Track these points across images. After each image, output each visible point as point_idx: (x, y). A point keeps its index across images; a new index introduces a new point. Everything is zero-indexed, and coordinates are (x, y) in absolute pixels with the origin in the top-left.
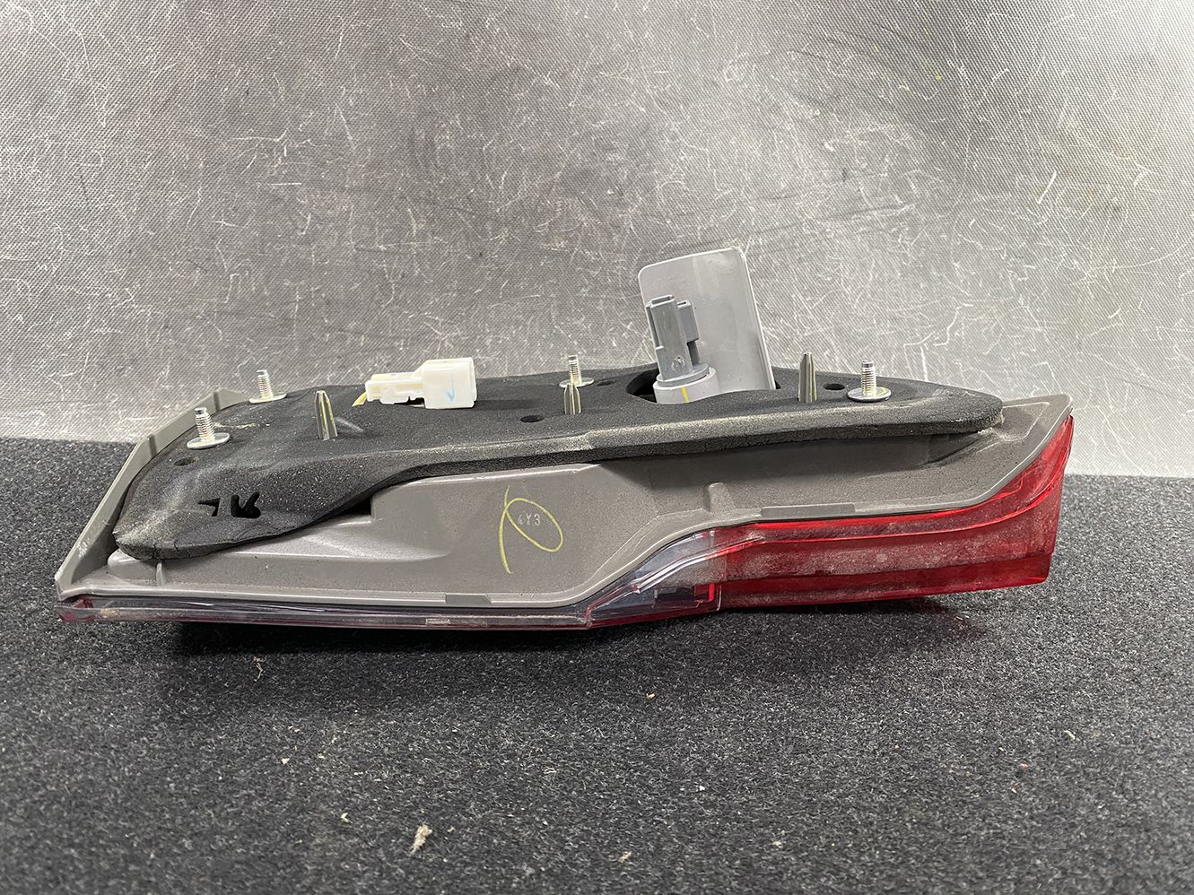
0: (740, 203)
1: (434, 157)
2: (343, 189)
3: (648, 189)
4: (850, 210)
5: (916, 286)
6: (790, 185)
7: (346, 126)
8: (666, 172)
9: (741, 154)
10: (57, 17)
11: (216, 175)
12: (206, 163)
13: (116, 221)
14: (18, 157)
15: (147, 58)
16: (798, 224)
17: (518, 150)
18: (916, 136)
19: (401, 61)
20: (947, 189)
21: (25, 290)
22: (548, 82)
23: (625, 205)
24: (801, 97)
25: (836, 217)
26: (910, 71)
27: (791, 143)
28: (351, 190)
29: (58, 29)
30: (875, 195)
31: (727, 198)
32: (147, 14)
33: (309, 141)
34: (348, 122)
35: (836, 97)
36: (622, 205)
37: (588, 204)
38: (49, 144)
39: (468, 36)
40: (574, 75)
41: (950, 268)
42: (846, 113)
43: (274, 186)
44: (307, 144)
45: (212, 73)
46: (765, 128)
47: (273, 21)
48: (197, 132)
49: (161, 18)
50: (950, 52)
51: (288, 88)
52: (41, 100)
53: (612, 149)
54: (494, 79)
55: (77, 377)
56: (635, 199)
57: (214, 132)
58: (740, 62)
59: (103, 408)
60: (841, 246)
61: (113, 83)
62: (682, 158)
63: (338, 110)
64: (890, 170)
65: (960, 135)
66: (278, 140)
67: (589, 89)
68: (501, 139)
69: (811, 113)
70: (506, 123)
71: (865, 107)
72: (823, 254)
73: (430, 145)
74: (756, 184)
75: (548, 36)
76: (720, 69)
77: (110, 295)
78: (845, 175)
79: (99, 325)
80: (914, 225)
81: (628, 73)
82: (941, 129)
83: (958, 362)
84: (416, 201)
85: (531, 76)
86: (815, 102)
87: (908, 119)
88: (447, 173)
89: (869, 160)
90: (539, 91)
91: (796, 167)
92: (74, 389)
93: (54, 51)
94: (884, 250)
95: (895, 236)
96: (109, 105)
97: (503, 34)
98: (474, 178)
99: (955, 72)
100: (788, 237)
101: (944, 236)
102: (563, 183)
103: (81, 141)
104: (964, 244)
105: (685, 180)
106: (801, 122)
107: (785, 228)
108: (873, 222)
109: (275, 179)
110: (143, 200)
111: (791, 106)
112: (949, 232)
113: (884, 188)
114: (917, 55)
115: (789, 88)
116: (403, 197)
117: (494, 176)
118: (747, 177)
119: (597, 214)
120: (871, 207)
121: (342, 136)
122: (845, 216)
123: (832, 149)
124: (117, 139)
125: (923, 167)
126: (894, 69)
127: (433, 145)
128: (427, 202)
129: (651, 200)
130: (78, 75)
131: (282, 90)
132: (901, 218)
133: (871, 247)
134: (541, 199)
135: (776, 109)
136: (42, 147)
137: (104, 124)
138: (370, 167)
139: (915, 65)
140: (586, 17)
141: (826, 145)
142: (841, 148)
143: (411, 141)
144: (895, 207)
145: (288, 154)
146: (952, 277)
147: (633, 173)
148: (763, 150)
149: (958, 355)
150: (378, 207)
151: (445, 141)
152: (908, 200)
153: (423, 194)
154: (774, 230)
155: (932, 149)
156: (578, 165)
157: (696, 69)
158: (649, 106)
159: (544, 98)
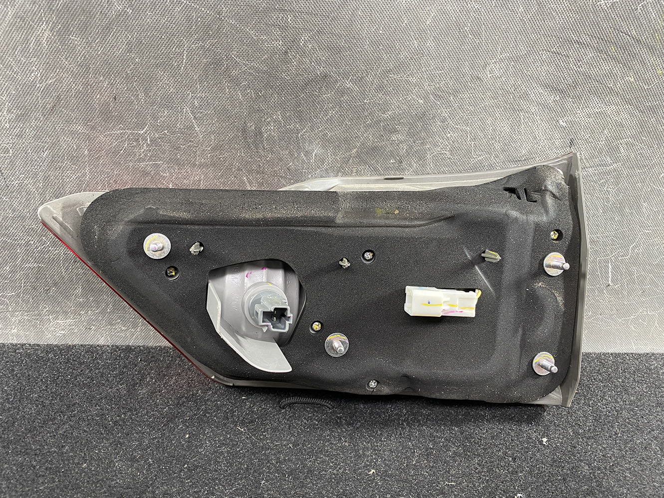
1: (262, 142)
2: (195, 165)
5: (613, 219)
7: (193, 121)
11: (98, 158)
12: (90, 151)
13: (29, 193)
15: (32, 75)
18: (632, 115)
19: (234, 73)
24: (546, 86)
27: (533, 121)
28: (201, 166)
31: (481, 162)
32: (27, 41)
33: (166, 132)
36: (402, 171)
39: (286, 52)
40: (369, 79)
41: (639, 206)
42: (580, 98)
43: (142, 165)
44: (165, 134)
45: (87, 84)
47: (129, 43)
48: (80, 128)
49: (38, 43)
51: (146, 94)
53: (395, 131)
54: (306, 84)
55: (18, 295)
57: (93, 128)
59: (39, 315)
61: (9, 94)
62: (449, 135)
63: (186, 109)
66: (142, 132)
67: (380, 88)
68: (312, 128)
69: (551, 98)
73: (259, 133)
75: (350, 49)
76: (485, 67)
77: (32, 242)
79: (28, 261)
81: (412, 75)
83: (634, 269)
84: (250, 172)
85: (336, 81)
86: (555, 90)
87: (629, 102)
88: (272, 152)
89: (593, 132)
90: (342, 92)
91: (535, 138)
92: (17, 303)
94: (592, 195)
95: (602, 185)
96: (9, 111)
97: (313, 48)
98: (292, 155)
101: (640, 185)
109: (140, 160)
110: (46, 178)
112: (643, 182)
116: (239, 169)
118: (497, 146)
120: (588, 165)
121: (191, 127)
123: (564, 124)
124: (20, 136)
125: (633, 137)
127: (261, 133)
128: (258, 172)
132: (609, 173)
135: (525, 96)
137: (7, 125)
138: (214, 149)
139: (643, 63)
140: (381, 32)
143: (244, 131)
144: (606, 165)
145: (150, 141)
147: (411, 147)
150: (222, 176)
151: (270, 130)
152: (616, 160)
153: (254, 167)
156: (369, 144)
157: (466, 69)
158: (426, 98)
159: (346, 97)
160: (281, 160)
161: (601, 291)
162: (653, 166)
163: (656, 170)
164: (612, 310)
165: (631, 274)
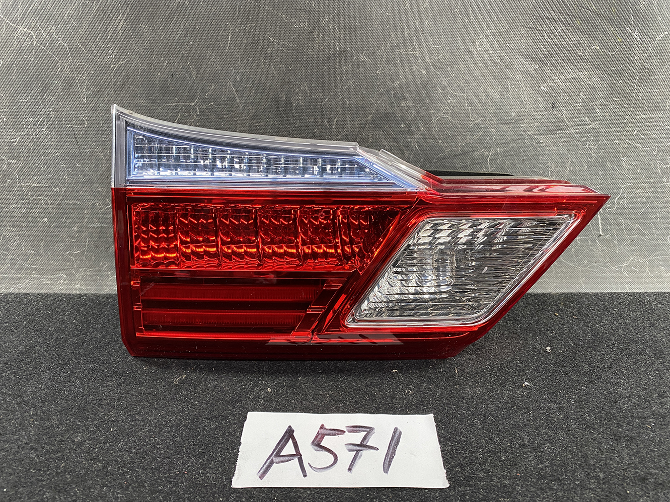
0: (486, 127)
3: (428, 122)
4: (556, 128)
6: (518, 114)
8: (439, 111)
9: (487, 96)
10: (50, 35)
14: (35, 124)
16: (522, 138)
17: (345, 103)
20: (620, 112)
21: (47, 203)
22: (363, 58)
23: (413, 133)
25: (546, 133)
26: (601, 36)
29: (52, 42)
30: (573, 117)
34: (237, 91)
35: (550, 55)
37: (389, 134)
38: (53, 115)
46: (502, 78)
50: (629, 23)
52: (45, 88)
56: (419, 129)
58: (487, 36)
60: (549, 151)
64: (583, 101)
65: (632, 77)
70: (337, 87)
71: (569, 61)
72: (539, 155)
74: (496, 114)
78: (554, 106)
80: (597, 135)
82: (619, 73)
93: (50, 56)
99: (631, 35)
100: (516, 147)
102: (373, 121)
103: (72, 112)
104: (629, 146)
105: (451, 115)
106: (526, 73)
107: (514, 141)
108: (570, 135)
111: (521, 63)
113: (579, 113)
114: (606, 26)
115: (519, 52)
117: (330, 121)
119: (394, 140)
122: (552, 132)
126: (590, 35)
129: (430, 129)
130: (67, 70)
131: (194, 72)
133: (569, 151)
134: (359, 132)
136: (49, 117)
141: (542, 88)
142: (552, 88)
146: (620, 167)
148: (501, 93)
149: (622, 216)
154: (507, 143)
155: (612, 86)
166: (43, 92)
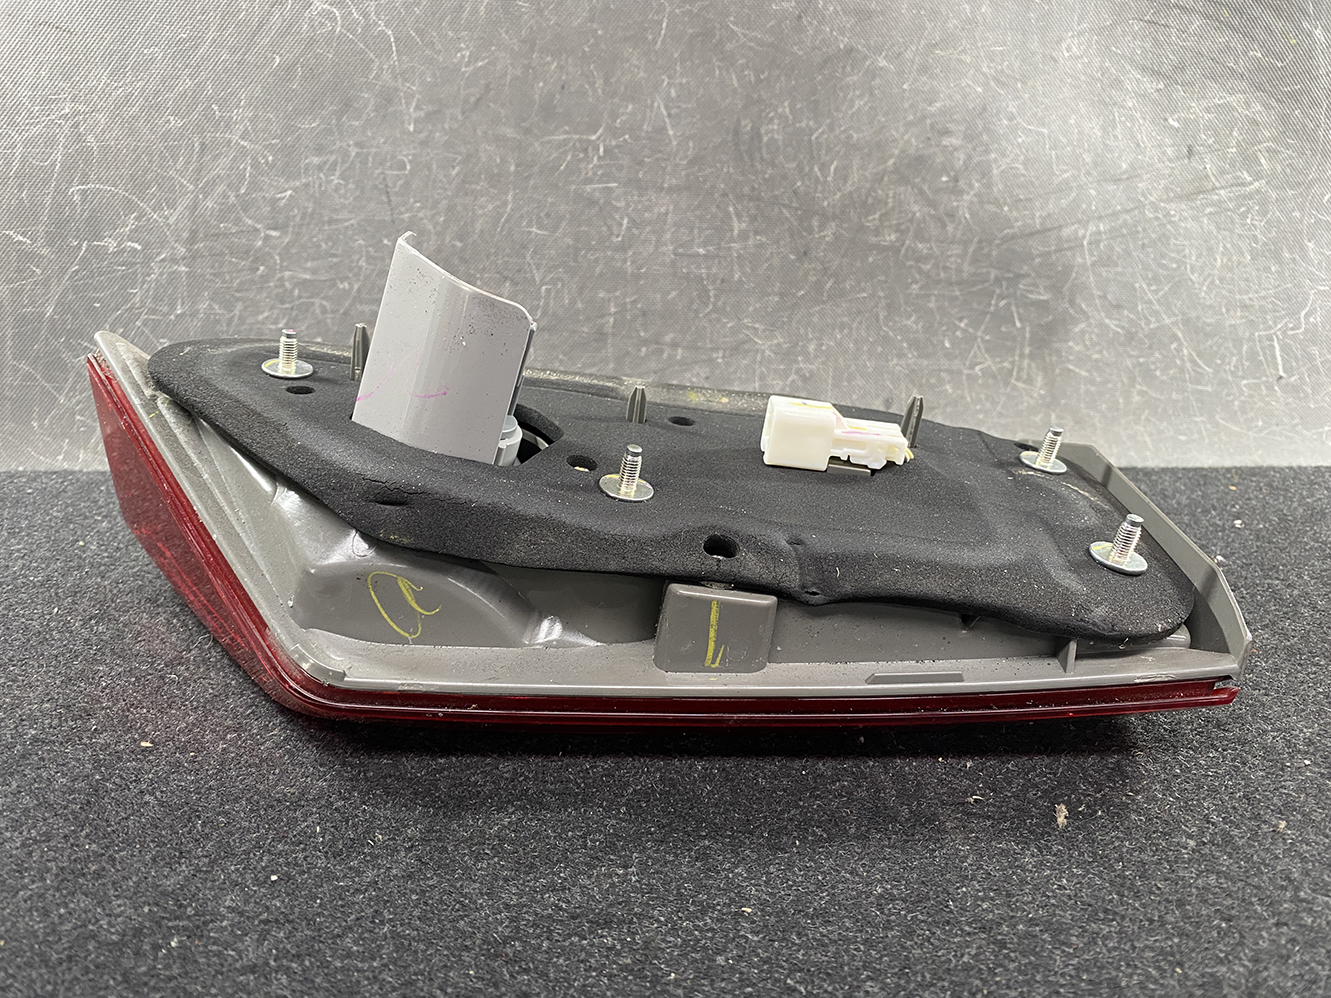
0: (1080, 187)
1: (760, 149)
2: (662, 189)
3: (985, 174)
4: (1195, 190)
5: (1267, 269)
6: (1131, 165)
7: (667, 119)
8: (1004, 155)
9: (1079, 133)
10: (366, 15)
11: (528, 178)
12: (517, 165)
14: (320, 168)
16: (1140, 206)
17: (850, 137)
18: (1267, 106)
19: (728, 47)
20: (1300, 163)
21: (324, 311)
22: (882, 63)
23: (961, 192)
24: (1144, 69)
25: (1180, 198)
26: (1264, 36)
27: (1132, 119)
28: (671, 190)
29: (366, 28)
30: (1222, 172)
31: (1066, 182)
32: (460, 8)
33: (627, 137)
34: (669, 115)
35: (1180, 68)
36: (957, 192)
37: (922, 192)
38: (353, 151)
39: (800, 17)
40: (909, 55)
41: (1303, 248)
42: (1192, 84)
43: (589, 188)
44: (625, 140)
46: (1106, 104)
47: (592, 9)
48: (509, 132)
49: (475, 11)
50: (1305, 13)
51: (607, 82)
52: (347, 105)
53: (947, 132)
54: (825, 62)
56: (971, 186)
57: (527, 131)
58: (1080, 34)
60: (1186, 229)
62: (1020, 140)
63: (659, 103)
64: (1239, 145)
65: (1315, 103)
66: (594, 137)
67: (924, 69)
68: (831, 127)
69: (1151, 85)
70: (838, 110)
71: (1213, 79)
72: (1168, 239)
73: (756, 135)
74: (1096, 165)
75: (883, 13)
76: (1059, 43)
78: (1190, 152)
80: (1264, 203)
81: (964, 51)
82: (1294, 97)
83: (1315, 350)
84: (740, 197)
85: (865, 58)
86: (1157, 74)
87: (1259, 88)
88: (774, 165)
89: (1216, 134)
90: (873, 74)
91: (1138, 145)
93: (362, 52)
94: (1231, 231)
95: (1244, 216)
96: (418, 108)
97: (836, 12)
98: (801, 170)
99: (1310, 35)
100: (1130, 221)
101: (1297, 214)
102: (896, 170)
103: (387, 148)
104: (1318, 222)
105: (1024, 164)
106: (1143, 96)
107: (1127, 211)
108: (1220, 201)
109: (588, 181)
110: (451, 208)
111: (1133, 78)
112: (1302, 210)
113: (1232, 164)
114: (1269, 18)
115: (1132, 61)
116: (725, 195)
117: (824, 167)
118: (1088, 158)
119: (932, 204)
120: (1217, 185)
121: (664, 128)
122: (1189, 197)
123: (1176, 125)
124: (424, 143)
125: (1275, 140)
126: (1245, 35)
127: (759, 136)
128: (751, 199)
129: (989, 186)
130: (386, 76)
131: (599, 83)
132: (1250, 196)
133: (1219, 229)
134: (872, 189)
135: (1117, 84)
136: (346, 154)
137: (411, 128)
138: (691, 163)
139: (1269, 30)
141: (1170, 121)
142: (1186, 122)
143: (737, 132)
144: (1243, 184)
145: (605, 151)
146: (1305, 257)
147: (970, 157)
148: (1104, 128)
149: (1314, 343)
150: (699, 206)
151: (773, 131)
152: (1258, 176)
153: (746, 190)
154: (1115, 214)
155: (1284, 119)
156: (912, 151)
157: (1035, 45)
158: (986, 85)
159: (878, 81)
160: (785, 177)
161: (1270, 388)
162: (1311, 184)
163: (1316, 189)
164: (1293, 418)
165: (1311, 358)
166: (340, 114)
